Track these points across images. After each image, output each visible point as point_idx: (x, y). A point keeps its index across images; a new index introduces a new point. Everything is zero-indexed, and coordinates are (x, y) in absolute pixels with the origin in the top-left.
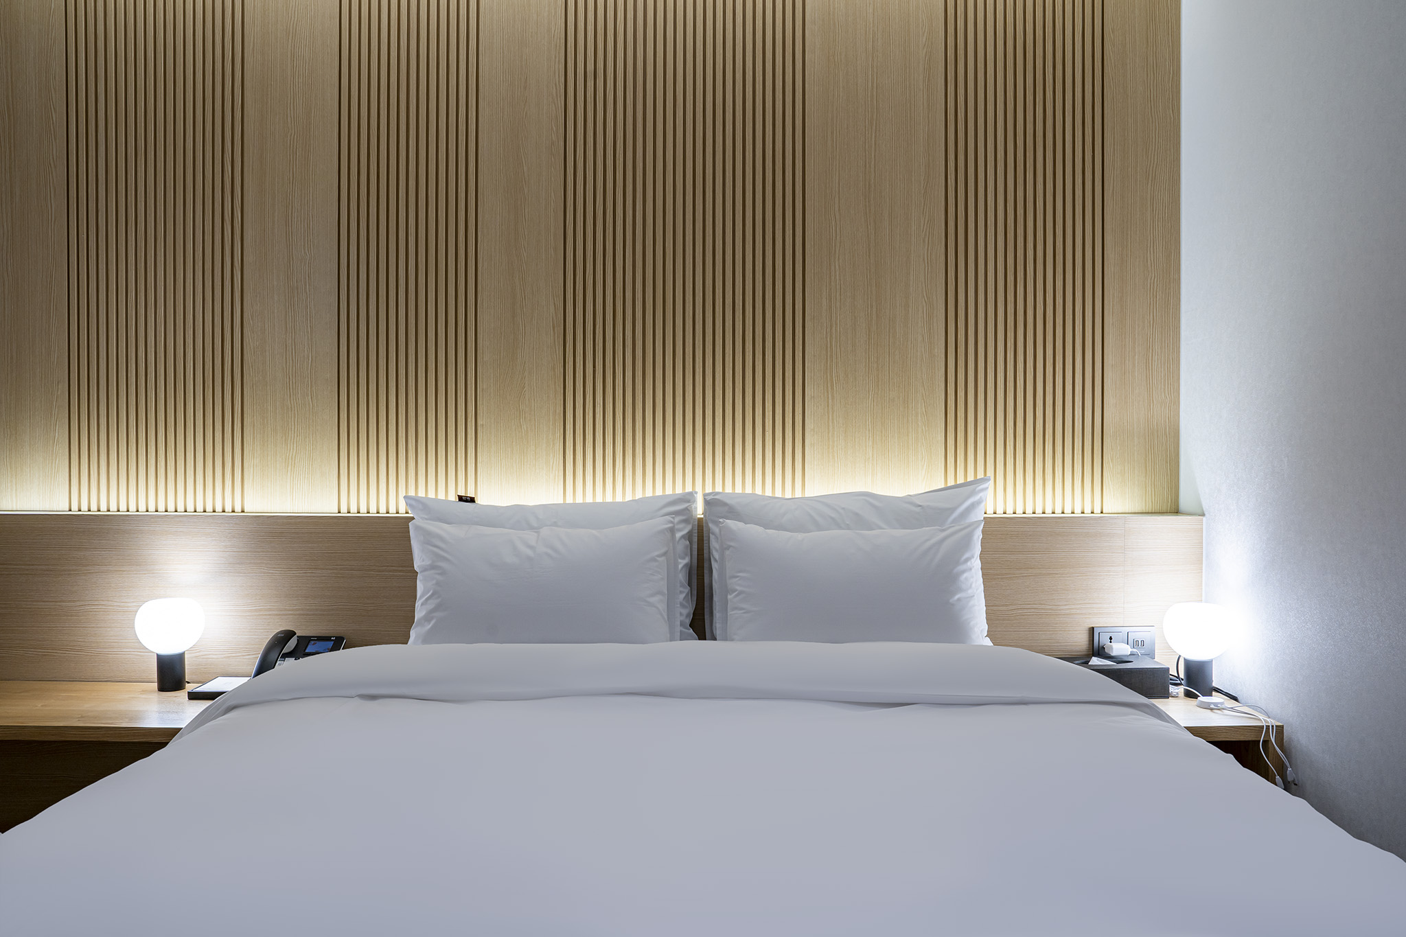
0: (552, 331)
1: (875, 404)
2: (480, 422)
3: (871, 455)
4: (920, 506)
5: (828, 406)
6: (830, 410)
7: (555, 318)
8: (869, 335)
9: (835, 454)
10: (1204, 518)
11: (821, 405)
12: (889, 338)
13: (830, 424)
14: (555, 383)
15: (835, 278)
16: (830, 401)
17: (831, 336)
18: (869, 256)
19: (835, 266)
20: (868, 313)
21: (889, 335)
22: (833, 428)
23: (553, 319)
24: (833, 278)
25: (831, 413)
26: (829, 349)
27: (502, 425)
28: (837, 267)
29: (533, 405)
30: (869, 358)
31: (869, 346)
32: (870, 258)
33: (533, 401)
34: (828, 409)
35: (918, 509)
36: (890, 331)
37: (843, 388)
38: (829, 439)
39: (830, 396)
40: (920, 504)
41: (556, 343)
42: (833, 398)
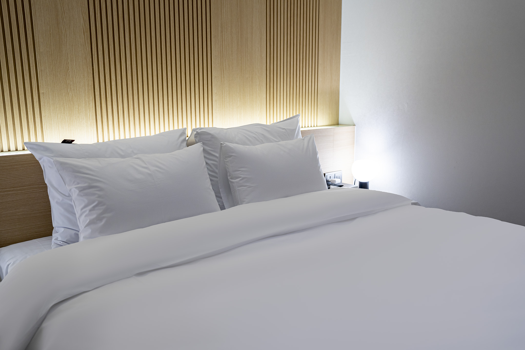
0: (83, 35)
1: (241, 80)
2: (41, 91)
3: (239, 105)
4: (284, 129)
5: (222, 81)
6: (223, 84)
7: (84, 27)
8: (238, 47)
9: (225, 105)
10: (355, 127)
11: (219, 81)
12: (246, 48)
13: (223, 90)
14: (87, 67)
15: (224, 16)
16: (223, 79)
17: (223, 46)
18: (238, 7)
19: (224, 10)
20: (237, 35)
21: (246, 47)
22: (224, 92)
23: (83, 28)
24: (223, 16)
25: (223, 85)
26: (222, 53)
27: (56, 92)
28: (225, 11)
29: (75, 80)
30: (238, 58)
31: (238, 52)
32: (238, 8)
33: (74, 78)
34: (222, 83)
35: (284, 130)
36: (246, 45)
37: (228, 72)
38: (223, 97)
39: (223, 76)
40: (284, 128)
41: (86, 43)
42: (224, 77)
